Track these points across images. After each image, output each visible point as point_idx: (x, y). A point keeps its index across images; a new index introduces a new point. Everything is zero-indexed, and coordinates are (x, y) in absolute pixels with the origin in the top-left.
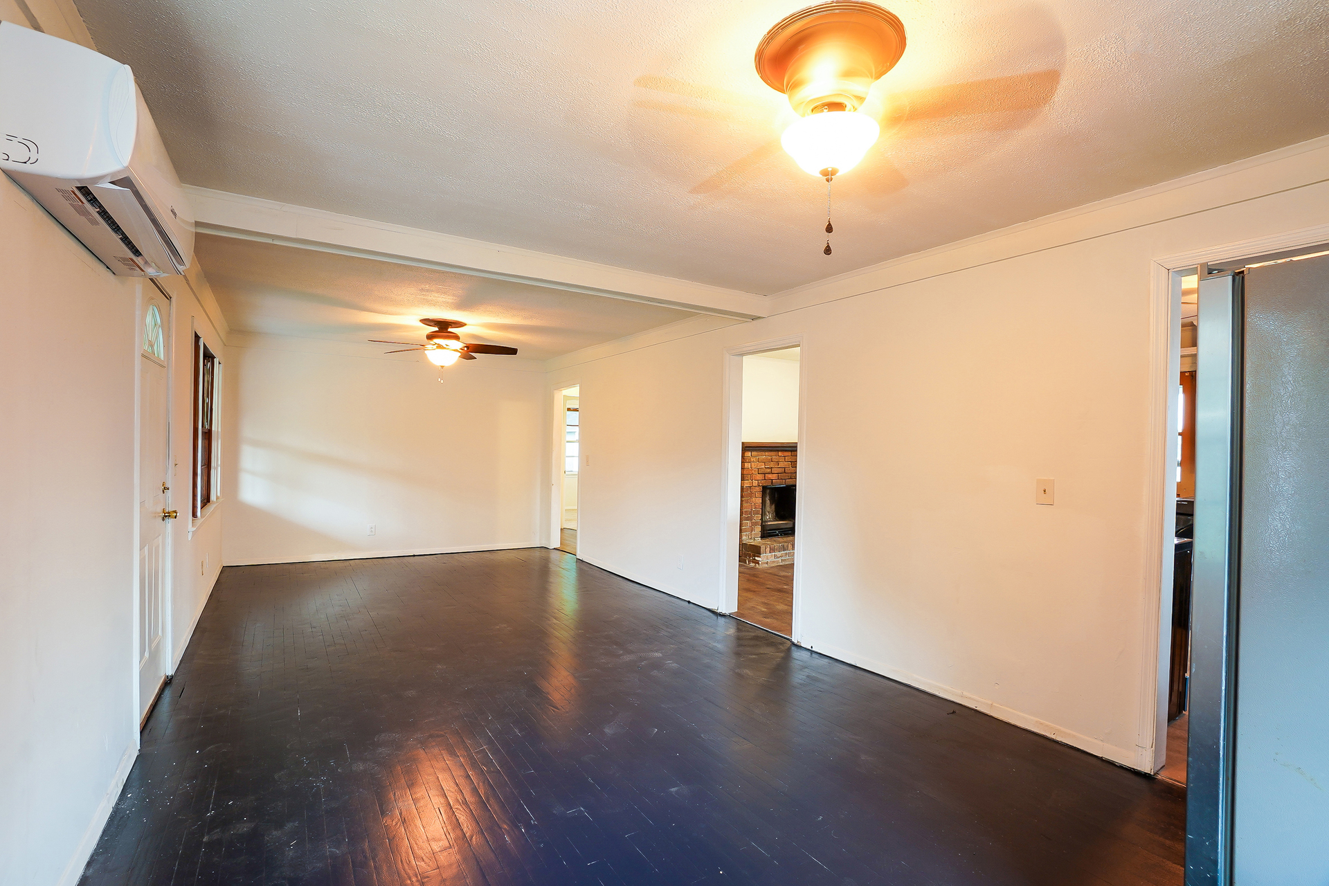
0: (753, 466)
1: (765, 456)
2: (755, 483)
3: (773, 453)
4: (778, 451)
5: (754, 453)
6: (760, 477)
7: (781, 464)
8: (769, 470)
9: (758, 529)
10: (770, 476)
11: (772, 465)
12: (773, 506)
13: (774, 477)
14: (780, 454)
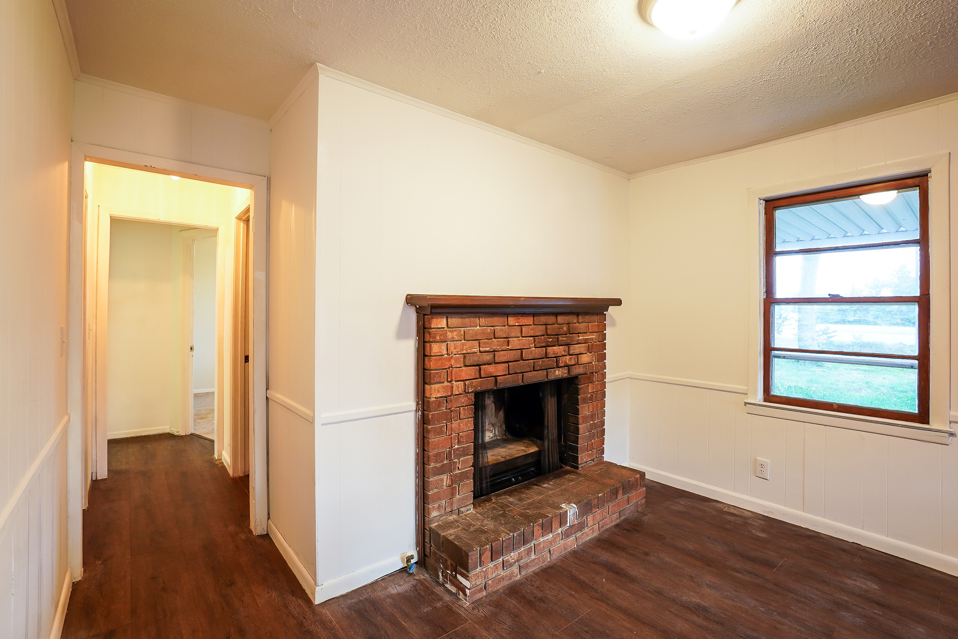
0: (452, 349)
1: (478, 326)
2: (458, 387)
3: (496, 320)
4: (507, 315)
5: (454, 321)
6: (471, 372)
7: (515, 343)
8: (488, 357)
9: (467, 488)
10: (491, 369)
11: (495, 344)
12: (501, 414)
13: (499, 370)
14: (512, 320)
